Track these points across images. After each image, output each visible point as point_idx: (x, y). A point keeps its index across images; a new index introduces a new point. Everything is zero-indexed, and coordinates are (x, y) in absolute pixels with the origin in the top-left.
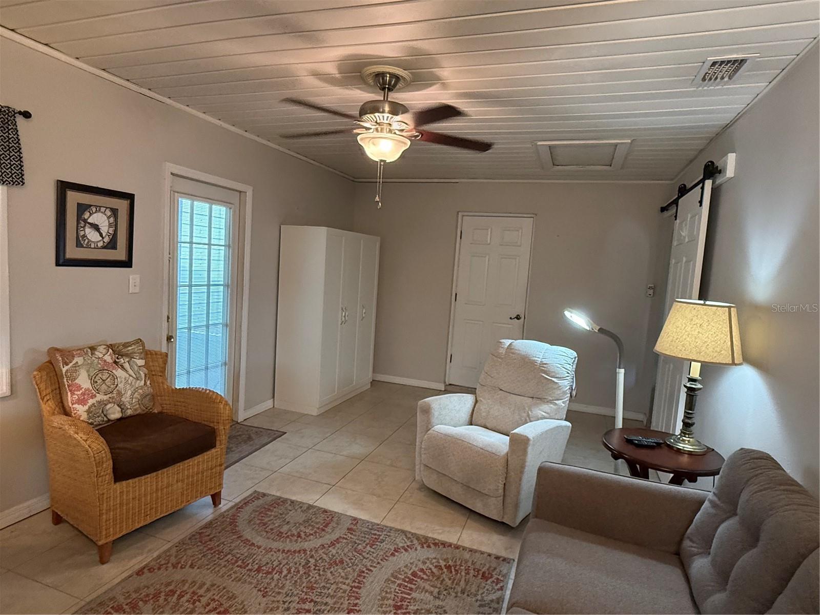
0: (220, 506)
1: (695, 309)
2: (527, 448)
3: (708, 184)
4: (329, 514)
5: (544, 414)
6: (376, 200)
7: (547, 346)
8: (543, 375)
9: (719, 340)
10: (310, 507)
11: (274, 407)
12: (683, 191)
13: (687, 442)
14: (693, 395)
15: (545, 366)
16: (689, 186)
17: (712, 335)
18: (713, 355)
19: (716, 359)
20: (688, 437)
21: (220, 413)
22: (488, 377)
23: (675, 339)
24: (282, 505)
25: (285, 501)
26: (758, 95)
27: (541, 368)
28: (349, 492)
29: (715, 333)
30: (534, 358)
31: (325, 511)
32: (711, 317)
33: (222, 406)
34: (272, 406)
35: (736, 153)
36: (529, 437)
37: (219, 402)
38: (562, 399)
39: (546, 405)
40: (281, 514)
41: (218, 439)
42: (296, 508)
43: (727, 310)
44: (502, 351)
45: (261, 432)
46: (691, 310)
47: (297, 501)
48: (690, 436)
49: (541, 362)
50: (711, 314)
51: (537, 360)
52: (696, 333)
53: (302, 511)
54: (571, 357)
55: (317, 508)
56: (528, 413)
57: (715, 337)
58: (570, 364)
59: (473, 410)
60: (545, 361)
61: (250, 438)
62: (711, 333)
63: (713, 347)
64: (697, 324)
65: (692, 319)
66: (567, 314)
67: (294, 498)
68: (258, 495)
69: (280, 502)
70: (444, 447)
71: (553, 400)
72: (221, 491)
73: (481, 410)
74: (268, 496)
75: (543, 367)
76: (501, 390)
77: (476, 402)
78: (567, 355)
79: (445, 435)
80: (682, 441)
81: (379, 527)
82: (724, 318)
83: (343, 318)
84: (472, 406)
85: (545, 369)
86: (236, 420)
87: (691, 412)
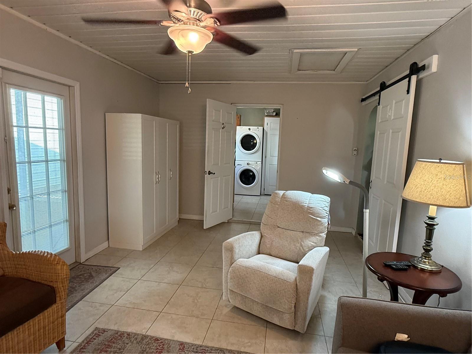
0: (65, 349)
1: (438, 167)
2: (312, 275)
3: (414, 78)
4: (160, 341)
5: (312, 243)
6: (186, 86)
7: (309, 194)
8: (310, 216)
9: (459, 190)
10: (144, 337)
11: (109, 246)
12: (384, 87)
13: (427, 263)
14: (432, 229)
15: (311, 209)
16: (388, 83)
17: (453, 186)
18: (455, 201)
19: (457, 204)
20: (428, 260)
21: (58, 273)
22: (269, 218)
23: (423, 190)
24: (119, 339)
25: (122, 334)
26: (465, 8)
27: (309, 211)
28: (174, 316)
29: (455, 184)
30: (302, 204)
31: (157, 340)
32: (452, 172)
33: (59, 267)
34: (108, 246)
35: (438, 55)
36: (313, 268)
37: (57, 264)
38: (324, 232)
39: (314, 237)
40: (120, 349)
41: (58, 295)
42: (132, 341)
43: (462, 167)
44: (278, 200)
45: (100, 269)
46: (435, 167)
47: (132, 333)
48: (429, 259)
49: (308, 206)
50: (452, 170)
51: (305, 205)
52: (441, 184)
53: (137, 343)
54: (327, 201)
55: (150, 337)
56: (301, 243)
57: (456, 187)
58: (327, 207)
59: (260, 243)
60: (311, 206)
61: (91, 276)
62: (453, 185)
63: (455, 194)
64: (442, 178)
65: (437, 175)
66: (324, 171)
67: (129, 330)
68: (98, 332)
69: (119, 336)
70: (246, 277)
71: (318, 233)
72: (64, 337)
73: (266, 243)
74: (107, 331)
75: (310, 210)
76: (279, 227)
77: (262, 236)
78: (325, 201)
79: (246, 267)
80: (423, 262)
81: (202, 348)
82: (461, 173)
83: (157, 179)
84: (259, 241)
85: (312, 211)
86: (80, 262)
87: (429, 241)
